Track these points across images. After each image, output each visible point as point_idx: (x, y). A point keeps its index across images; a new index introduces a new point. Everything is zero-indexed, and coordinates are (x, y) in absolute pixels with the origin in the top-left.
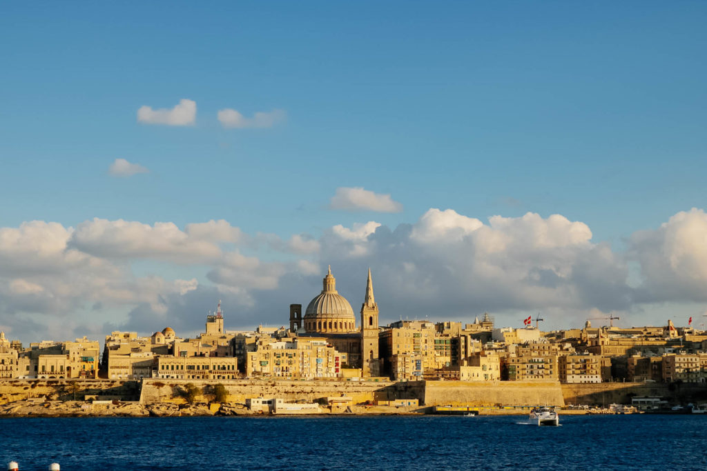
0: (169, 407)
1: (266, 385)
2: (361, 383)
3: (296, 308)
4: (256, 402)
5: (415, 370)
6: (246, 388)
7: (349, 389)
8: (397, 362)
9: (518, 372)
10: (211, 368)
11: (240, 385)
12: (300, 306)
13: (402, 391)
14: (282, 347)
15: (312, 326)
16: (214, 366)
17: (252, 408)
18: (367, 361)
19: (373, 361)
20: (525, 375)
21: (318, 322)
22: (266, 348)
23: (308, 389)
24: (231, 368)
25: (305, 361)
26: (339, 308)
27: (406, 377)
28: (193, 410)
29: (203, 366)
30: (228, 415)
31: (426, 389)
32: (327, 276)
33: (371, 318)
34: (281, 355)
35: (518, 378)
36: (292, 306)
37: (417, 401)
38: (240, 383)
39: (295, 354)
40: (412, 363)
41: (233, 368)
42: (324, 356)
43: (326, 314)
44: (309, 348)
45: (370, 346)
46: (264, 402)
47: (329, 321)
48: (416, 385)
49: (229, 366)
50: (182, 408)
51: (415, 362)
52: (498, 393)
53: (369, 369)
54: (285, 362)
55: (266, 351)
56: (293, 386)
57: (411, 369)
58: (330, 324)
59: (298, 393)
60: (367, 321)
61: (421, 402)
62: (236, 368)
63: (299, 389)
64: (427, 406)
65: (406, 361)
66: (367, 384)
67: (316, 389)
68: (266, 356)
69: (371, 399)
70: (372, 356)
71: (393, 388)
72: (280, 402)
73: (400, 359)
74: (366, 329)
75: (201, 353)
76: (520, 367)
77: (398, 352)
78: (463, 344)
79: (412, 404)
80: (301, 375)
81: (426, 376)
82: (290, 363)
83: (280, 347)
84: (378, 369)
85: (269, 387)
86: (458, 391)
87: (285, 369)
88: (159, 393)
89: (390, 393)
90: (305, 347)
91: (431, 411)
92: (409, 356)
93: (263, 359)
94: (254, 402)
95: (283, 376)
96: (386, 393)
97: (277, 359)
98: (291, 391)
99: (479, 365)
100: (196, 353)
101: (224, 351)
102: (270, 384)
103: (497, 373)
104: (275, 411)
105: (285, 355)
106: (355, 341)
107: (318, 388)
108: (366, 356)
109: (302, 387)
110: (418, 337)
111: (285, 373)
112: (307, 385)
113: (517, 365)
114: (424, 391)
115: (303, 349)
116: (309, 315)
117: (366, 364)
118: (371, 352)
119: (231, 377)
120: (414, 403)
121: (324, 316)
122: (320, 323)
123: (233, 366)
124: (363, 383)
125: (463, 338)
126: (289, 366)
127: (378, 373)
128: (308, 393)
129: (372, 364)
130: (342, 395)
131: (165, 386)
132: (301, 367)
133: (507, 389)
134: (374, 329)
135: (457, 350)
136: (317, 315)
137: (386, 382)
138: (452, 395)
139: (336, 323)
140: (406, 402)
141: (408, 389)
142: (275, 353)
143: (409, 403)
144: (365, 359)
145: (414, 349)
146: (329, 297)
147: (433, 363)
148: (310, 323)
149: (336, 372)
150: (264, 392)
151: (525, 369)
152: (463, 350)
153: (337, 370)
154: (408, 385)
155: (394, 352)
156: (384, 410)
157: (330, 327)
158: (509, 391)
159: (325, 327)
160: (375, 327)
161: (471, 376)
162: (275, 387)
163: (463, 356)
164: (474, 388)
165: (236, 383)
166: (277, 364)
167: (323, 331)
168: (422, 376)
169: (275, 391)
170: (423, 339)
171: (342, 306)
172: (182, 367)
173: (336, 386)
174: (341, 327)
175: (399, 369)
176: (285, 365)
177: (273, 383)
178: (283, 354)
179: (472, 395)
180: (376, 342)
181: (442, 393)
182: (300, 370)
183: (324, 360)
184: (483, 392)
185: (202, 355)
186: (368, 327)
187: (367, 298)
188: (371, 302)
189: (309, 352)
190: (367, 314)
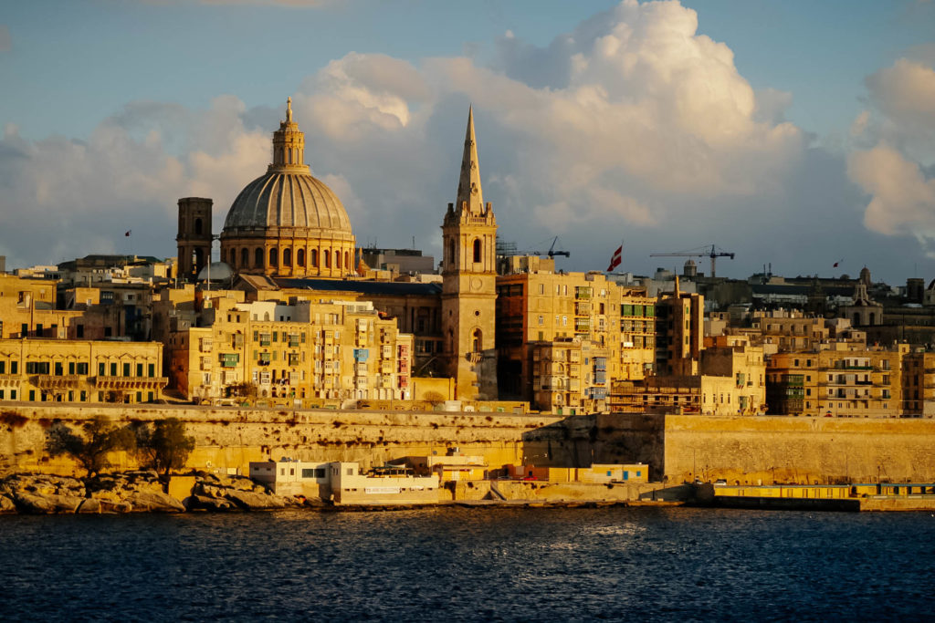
0: (59, 485)
1: (275, 421)
2: (489, 419)
4: (287, 472)
5: (591, 385)
6: (226, 429)
7: (465, 434)
8: (550, 360)
9: (809, 393)
10: (94, 371)
11: (214, 422)
12: (209, 202)
13: (581, 439)
14: (267, 316)
15: (252, 258)
16: (102, 366)
17: (278, 490)
18: (468, 357)
19: (484, 356)
20: (825, 398)
21: (269, 248)
22: (234, 318)
23: (371, 434)
24: (145, 372)
25: (328, 356)
26: (323, 214)
27: (572, 403)
28: (125, 494)
29: (72, 365)
31: (667, 437)
32: (284, 126)
33: (477, 244)
34: (270, 339)
35: (808, 406)
36: (185, 204)
37: (644, 468)
38: (212, 417)
39: (303, 335)
40: (584, 366)
41: (151, 373)
42: (372, 342)
43: (292, 228)
44: (340, 319)
45: (476, 317)
46: (307, 473)
47: (298, 245)
48: (629, 424)
49: (140, 367)
50: (96, 490)
51: (591, 364)
52: (823, 448)
53: (474, 376)
54: (280, 356)
55: (233, 327)
56: (337, 424)
57: (582, 381)
58: (302, 253)
59: (349, 444)
60: (466, 253)
61: (656, 473)
62: (158, 372)
63: (349, 434)
64: (670, 484)
65: (573, 359)
66: (503, 420)
67: (390, 434)
68: (235, 339)
69: (517, 462)
70: (478, 343)
71: (561, 433)
72: (350, 472)
73: (557, 353)
74: (466, 271)
75: (39, 326)
76: (814, 381)
77: (541, 334)
78: (687, 317)
79: (632, 475)
80: (318, 394)
81: (616, 400)
82: (292, 359)
83: (261, 318)
84: (494, 380)
85: (282, 428)
86: (737, 444)
87: (279, 376)
88: (13, 443)
89: (555, 445)
90: (327, 318)
91: (695, 496)
92: (578, 348)
93: (227, 349)
94: (283, 472)
95: (274, 395)
97: (261, 350)
98: (333, 439)
99: (729, 374)
100: (25, 326)
101: (98, 321)
102: (283, 419)
103: (758, 394)
104: (338, 497)
105: (280, 338)
106: (423, 302)
107: (394, 430)
108: (465, 344)
109: (359, 428)
110: (587, 296)
111: (279, 388)
112: (370, 424)
113: (807, 373)
114: (661, 442)
115: (322, 323)
116: (242, 228)
117: (466, 369)
118: (478, 333)
119: (145, 398)
120: (638, 472)
121: (286, 233)
122: (274, 252)
123: (151, 367)
125: (687, 302)
126: (289, 369)
128: (373, 445)
129: (479, 365)
130: (450, 452)
131: (28, 424)
132: (318, 370)
133: (840, 438)
134: (484, 272)
135: (672, 333)
136: (266, 228)
138: (723, 453)
139: (315, 253)
140: (617, 471)
141: (601, 435)
142: (256, 333)
143: (625, 475)
144: (462, 353)
145: (577, 327)
147: (618, 365)
148: (245, 251)
149: (400, 386)
151: (825, 385)
152: (687, 333)
153: (401, 382)
154: (602, 425)
155: (532, 336)
156: (576, 494)
157: (302, 262)
158: (847, 444)
159: (288, 262)
160: (488, 269)
161: (719, 401)
162: (297, 427)
163: (686, 349)
164: (770, 436)
165: (203, 417)
166: (261, 363)
167: (284, 271)
168: (608, 400)
169: (295, 439)
170: (596, 302)
171: (330, 206)
172: (14, 365)
173: (436, 426)
174: (328, 265)
175: (555, 382)
176: (280, 365)
177: (290, 416)
178: (275, 334)
179: (767, 454)
180: (489, 306)
181: (702, 448)
182: (316, 380)
183: (373, 353)
184: (791, 445)
185: (44, 334)
186: (469, 267)
187: (465, 190)
188: (477, 202)
189: (336, 331)
190: (469, 231)
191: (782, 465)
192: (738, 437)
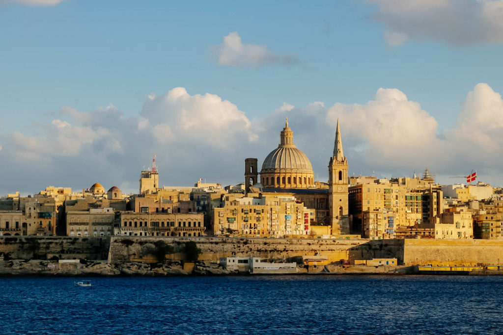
0: (140, 266)
1: (239, 242)
2: (334, 241)
3: (251, 163)
4: (232, 261)
5: (387, 228)
6: (217, 246)
7: (323, 247)
8: (369, 218)
9: (492, 230)
10: (177, 225)
11: (212, 243)
12: (256, 160)
13: (376, 249)
14: (249, 203)
15: (270, 181)
16: (180, 223)
17: (228, 268)
18: (337, 218)
19: (343, 217)
20: (499, 233)
21: (276, 177)
22: (233, 204)
23: (281, 247)
24: (197, 225)
25: (273, 218)
26: (298, 163)
27: (379, 235)
28: (166, 269)
29: (168, 223)
30: (203, 275)
31: (405, 247)
32: (284, 129)
33: (340, 173)
34: (249, 212)
35: (492, 236)
36: (247, 160)
37: (395, 260)
38: (211, 241)
39: (263, 210)
40: (384, 220)
41: (199, 225)
42: (293, 212)
43: (285, 169)
44: (278, 203)
45: (340, 202)
46: (240, 261)
47: (288, 176)
48: (392, 243)
49: (195, 223)
50: (154, 268)
51: (387, 220)
52: (479, 252)
53: (339, 226)
54: (253, 218)
55: (233, 207)
56: (265, 244)
57: (383, 226)
58: (289, 179)
59: (271, 251)
60: (336, 176)
61: (400, 262)
62: (202, 225)
63: (271, 247)
64: (406, 266)
65: (379, 217)
66: (341, 242)
67: (289, 247)
68: (233, 212)
69: (346, 258)
70: (341, 212)
71: (367, 247)
72: (257, 261)
73: (372, 216)
74: (335, 184)
75: (163, 209)
76: (494, 225)
77: (369, 208)
78: (435, 200)
79: (390, 263)
80: (269, 233)
81: (398, 234)
82: (258, 220)
83: (247, 203)
84: (348, 226)
85: (241, 245)
86: (438, 250)
87: (253, 226)
88: (128, 251)
89: (365, 251)
90: (273, 203)
91: (413, 270)
92: (381, 213)
93: (230, 216)
94: (230, 261)
95: (251, 233)
96: (360, 251)
97: (245, 216)
98: (264, 249)
99: (452, 223)
100: (157, 209)
101: (186, 207)
102: (242, 242)
103: (470, 231)
104: (252, 270)
105: (253, 211)
106: (322, 196)
107: (291, 246)
108: (336, 212)
109: (275, 245)
110: (389, 193)
111: (253, 230)
112: (280, 243)
113: (491, 222)
114: (403, 250)
115: (271, 205)
116: (266, 170)
117: (335, 221)
118: (341, 208)
119: (197, 235)
120: (392, 262)
121: (283, 171)
122: (278, 178)
123: (199, 223)
124: (337, 241)
125: (435, 194)
126: (256, 223)
127: (348, 230)
128: (281, 252)
129: (341, 221)
130: (316, 254)
131: (134, 244)
132: (270, 223)
133: (488, 248)
134: (343, 184)
135: (429, 207)
136: (275, 169)
137: (357, 240)
138: (431, 254)
139: (295, 178)
140: (384, 261)
141: (384, 247)
142: (242, 209)
143: (387, 263)
144: (334, 216)
145: (385, 205)
146: (287, 151)
147: (405, 220)
148: (267, 178)
149: (305, 229)
150: (236, 250)
151: (499, 227)
152: (435, 206)
153: (306, 228)
154: (384, 243)
155: (365, 209)
156: (362, 270)
157: (289, 182)
158: (491, 250)
159: (284, 182)
160: (345, 182)
161: (446, 234)
162: (248, 245)
163: (435, 213)
164: (454, 247)
165: (207, 241)
166: (245, 221)
167: (282, 186)
168: (395, 234)
169: (247, 249)
170: (394, 195)
171: (301, 160)
172: (146, 223)
173: (310, 244)
174: (301, 183)
175: (371, 227)
176: (253, 222)
177: (245, 241)
178: (251, 210)
179: (452, 254)
180: (346, 198)
181: (422, 252)
182: (269, 227)
183: (293, 217)
184: (464, 251)
185: (164, 211)
186: (337, 182)
187: (336, 152)
188: (341, 156)
189: (277, 208)
190: (337, 169)
191: (459, 259)
192: (439, 247)
